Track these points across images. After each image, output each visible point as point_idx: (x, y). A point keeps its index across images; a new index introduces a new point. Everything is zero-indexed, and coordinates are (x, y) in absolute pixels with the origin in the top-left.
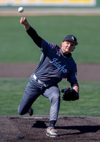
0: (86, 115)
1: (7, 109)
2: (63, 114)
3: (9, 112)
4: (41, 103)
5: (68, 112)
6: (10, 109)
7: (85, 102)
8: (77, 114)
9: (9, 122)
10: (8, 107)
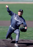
0: (29, 39)
1: (2, 37)
2: (21, 39)
3: (2, 38)
4: (14, 35)
5: (23, 38)
6: (3, 37)
7: (29, 35)
8: (26, 39)
9: (2, 41)
10: (2, 36)
